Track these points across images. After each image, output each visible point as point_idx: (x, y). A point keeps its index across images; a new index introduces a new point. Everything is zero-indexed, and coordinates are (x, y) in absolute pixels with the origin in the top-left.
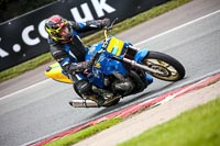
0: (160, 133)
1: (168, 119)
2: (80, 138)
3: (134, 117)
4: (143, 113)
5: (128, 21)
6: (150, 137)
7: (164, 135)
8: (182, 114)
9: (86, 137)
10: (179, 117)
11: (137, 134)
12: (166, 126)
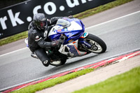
0: (119, 80)
1: (124, 72)
2: (67, 80)
3: (101, 69)
4: (107, 67)
5: (101, 7)
6: (112, 82)
7: (121, 82)
8: (133, 69)
9: (70, 79)
10: (132, 71)
11: (103, 80)
12: (123, 76)
